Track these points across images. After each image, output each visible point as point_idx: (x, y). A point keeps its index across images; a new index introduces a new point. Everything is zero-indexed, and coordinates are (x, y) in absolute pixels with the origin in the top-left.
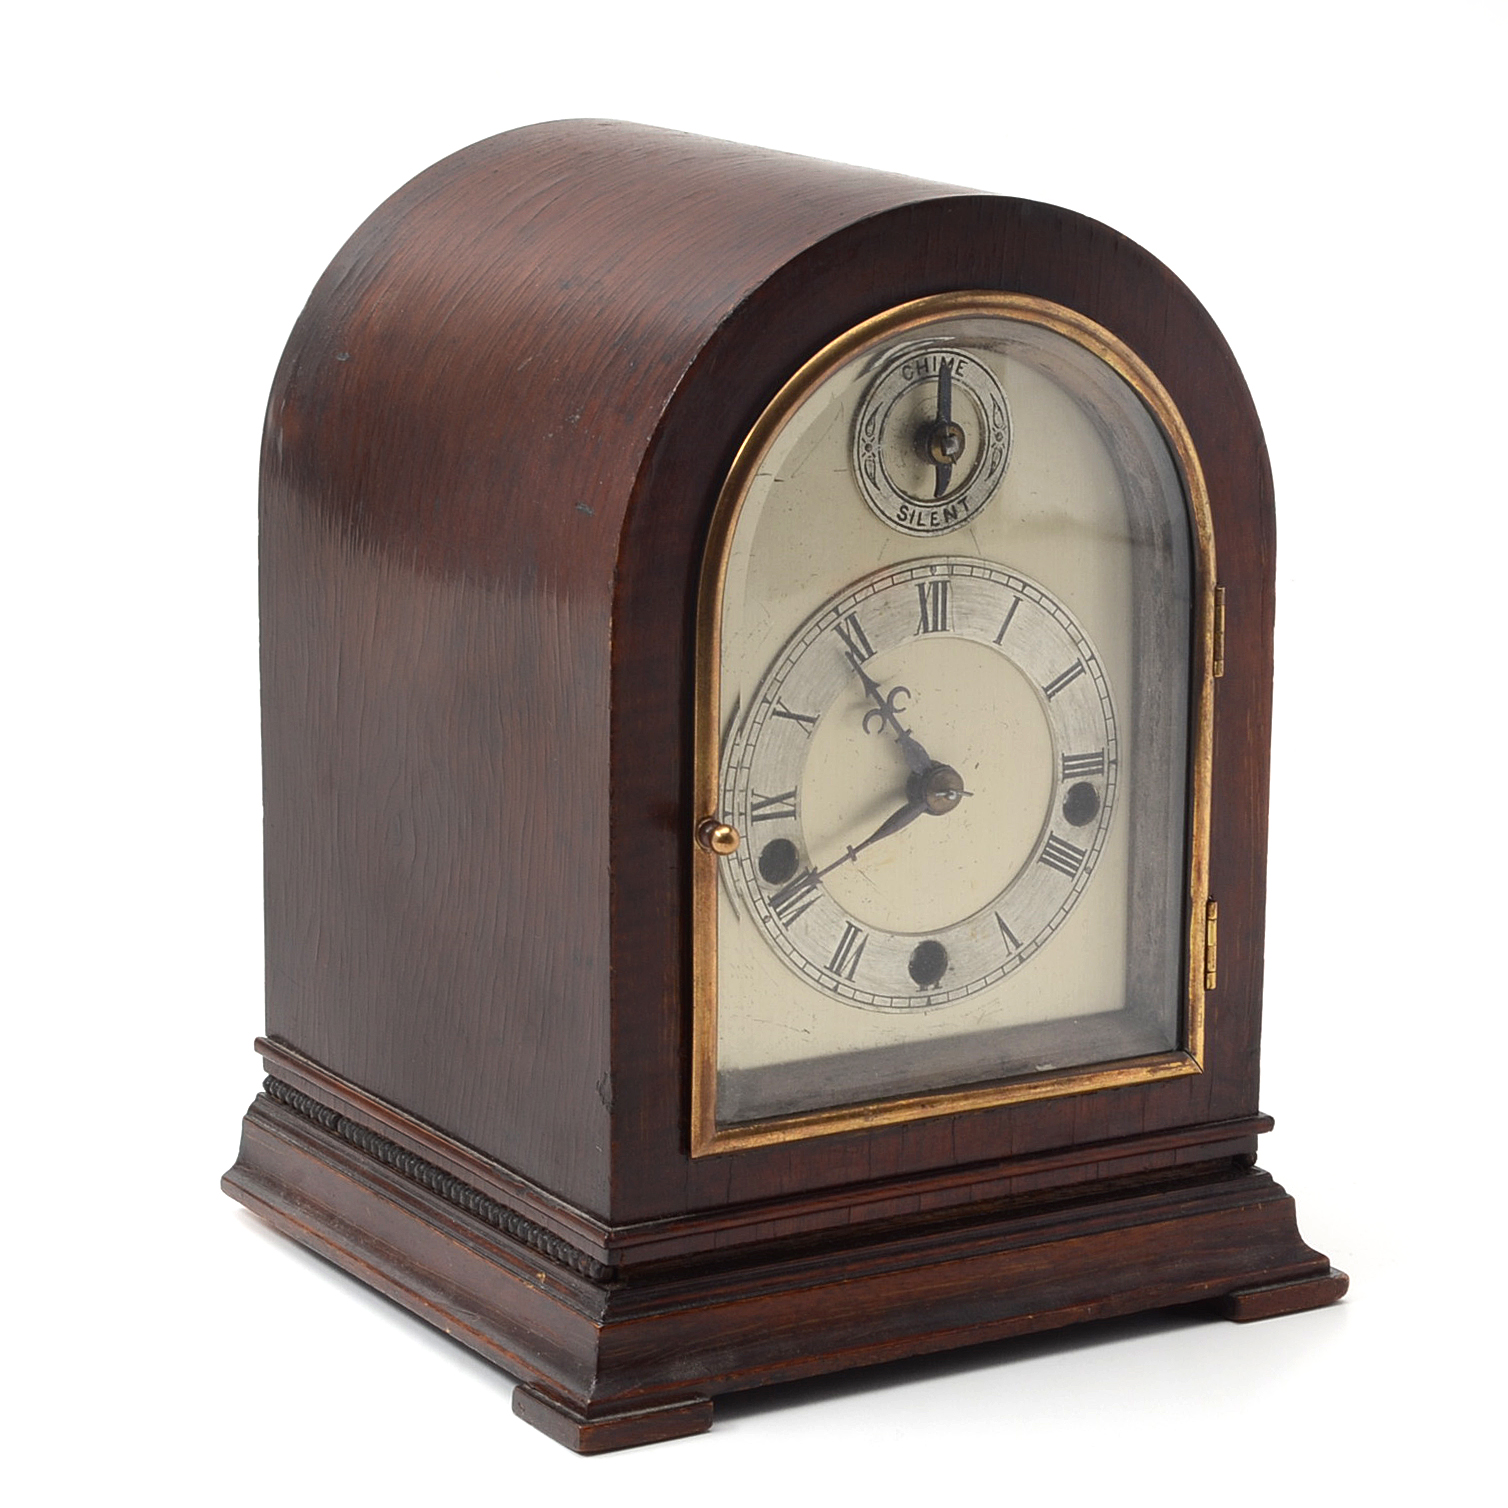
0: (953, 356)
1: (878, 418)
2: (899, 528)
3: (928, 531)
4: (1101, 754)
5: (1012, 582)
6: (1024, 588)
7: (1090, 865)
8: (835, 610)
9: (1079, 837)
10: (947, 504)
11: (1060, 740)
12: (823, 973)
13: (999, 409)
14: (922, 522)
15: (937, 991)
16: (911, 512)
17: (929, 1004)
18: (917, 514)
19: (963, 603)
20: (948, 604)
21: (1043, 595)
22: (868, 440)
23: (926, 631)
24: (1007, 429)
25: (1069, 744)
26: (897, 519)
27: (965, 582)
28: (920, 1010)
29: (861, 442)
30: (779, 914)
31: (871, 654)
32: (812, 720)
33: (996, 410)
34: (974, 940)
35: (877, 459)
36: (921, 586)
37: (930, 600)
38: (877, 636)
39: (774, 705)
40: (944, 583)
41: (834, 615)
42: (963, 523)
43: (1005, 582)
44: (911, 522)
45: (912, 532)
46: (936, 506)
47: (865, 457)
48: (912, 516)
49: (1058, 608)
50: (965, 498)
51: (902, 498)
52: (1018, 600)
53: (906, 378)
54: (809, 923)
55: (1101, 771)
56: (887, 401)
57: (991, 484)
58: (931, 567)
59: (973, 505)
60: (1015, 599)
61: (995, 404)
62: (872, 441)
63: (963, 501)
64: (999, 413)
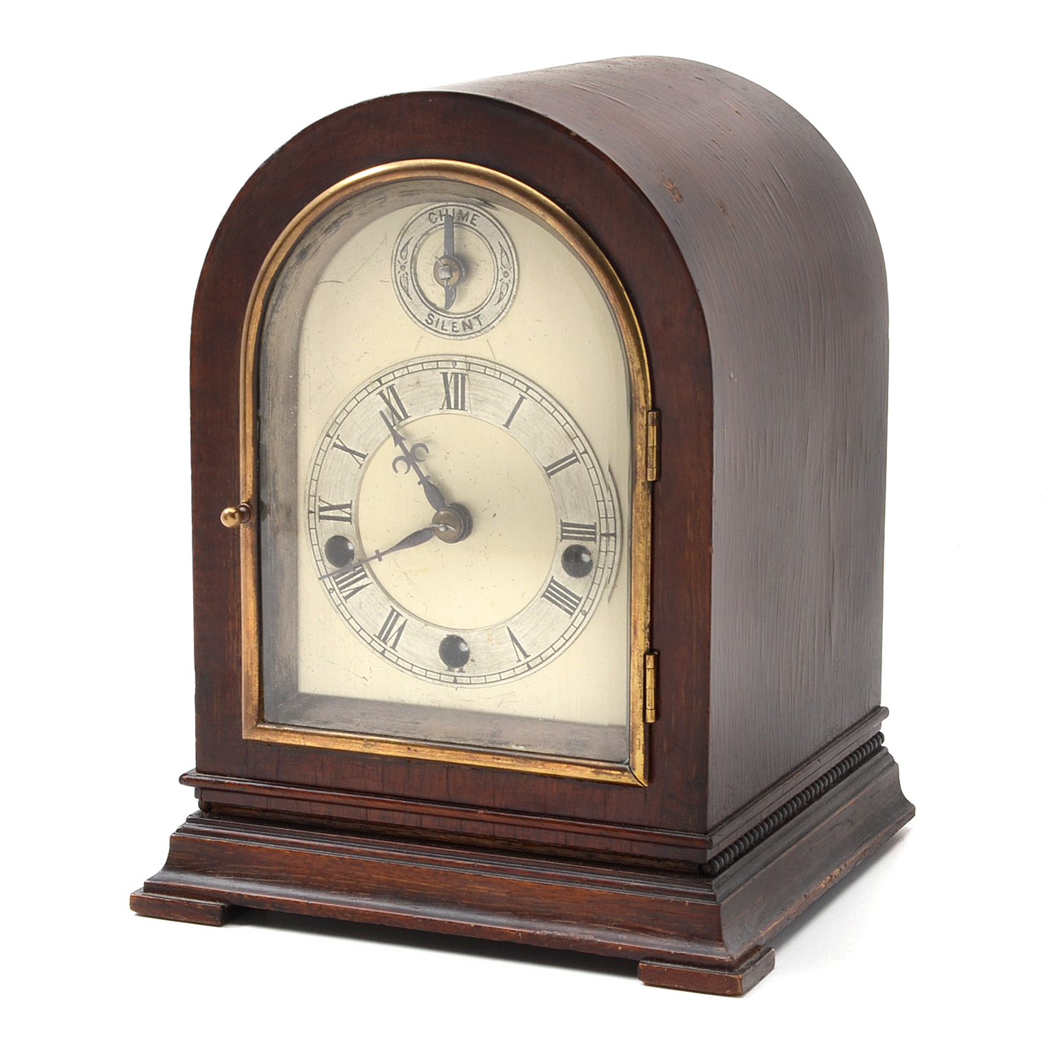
0: (468, 210)
2: (427, 329)
4: (593, 527)
5: (518, 384)
6: (527, 390)
7: (586, 608)
8: (379, 380)
9: (577, 586)
11: (559, 510)
12: (373, 639)
13: (506, 254)
14: (444, 328)
15: (461, 674)
16: (437, 319)
17: (455, 682)
18: (441, 321)
19: (478, 392)
20: (466, 391)
21: (543, 398)
22: (402, 262)
23: (449, 407)
24: (512, 269)
25: (566, 513)
26: (425, 323)
27: (480, 377)
28: (449, 684)
29: (397, 263)
30: (340, 589)
31: (406, 416)
32: (364, 457)
33: (503, 255)
34: (490, 644)
35: (409, 277)
36: (445, 375)
37: (452, 385)
38: (411, 405)
39: (334, 440)
40: (463, 376)
41: (378, 384)
42: (478, 334)
43: (512, 383)
44: (436, 327)
45: (437, 334)
46: (456, 318)
47: (400, 274)
48: (438, 322)
49: (556, 409)
50: (480, 315)
51: (429, 308)
52: (522, 398)
53: (431, 221)
54: (363, 600)
55: (594, 540)
56: (417, 236)
57: (499, 309)
58: (452, 361)
59: (486, 322)
60: (520, 396)
61: (503, 250)
62: (405, 263)
63: (477, 318)
64: (505, 256)
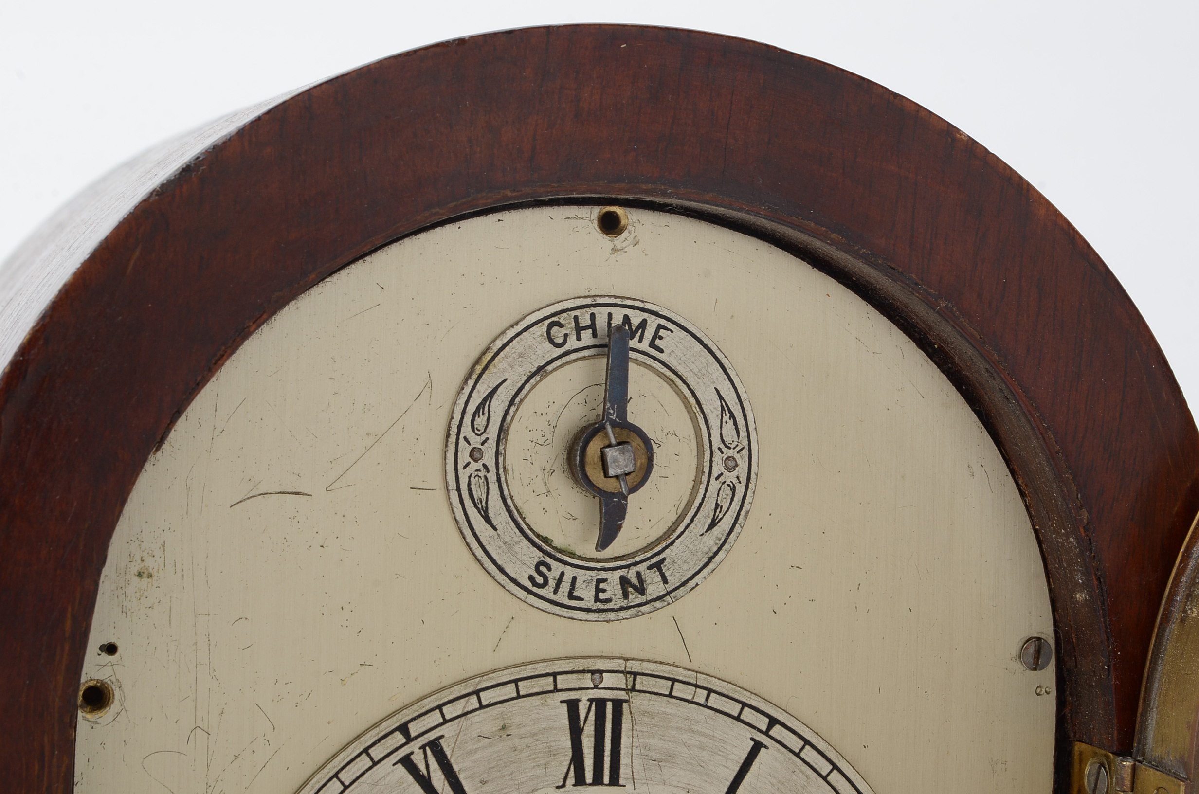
0: (646, 315)
1: (498, 406)
2: (531, 599)
3: (588, 610)
5: (747, 715)
6: (770, 727)
8: (403, 729)
10: (628, 567)
13: (732, 416)
14: (576, 594)
16: (557, 575)
18: (567, 579)
19: (653, 741)
20: (625, 741)
21: (807, 742)
22: (476, 441)
23: (580, 780)
24: (745, 452)
26: (528, 585)
27: (660, 705)
29: (461, 440)
33: (726, 418)
35: (492, 477)
37: (589, 730)
38: (483, 782)
40: (618, 704)
41: (399, 738)
42: (658, 604)
43: (736, 713)
44: (555, 592)
45: (557, 609)
46: (605, 569)
47: (468, 471)
48: (559, 581)
49: (835, 767)
50: (664, 559)
51: (540, 548)
52: (757, 746)
53: (551, 341)
56: (515, 379)
57: (712, 543)
58: (593, 672)
59: (678, 575)
60: (752, 743)
61: (725, 407)
62: (483, 444)
63: (658, 566)
64: (731, 422)
